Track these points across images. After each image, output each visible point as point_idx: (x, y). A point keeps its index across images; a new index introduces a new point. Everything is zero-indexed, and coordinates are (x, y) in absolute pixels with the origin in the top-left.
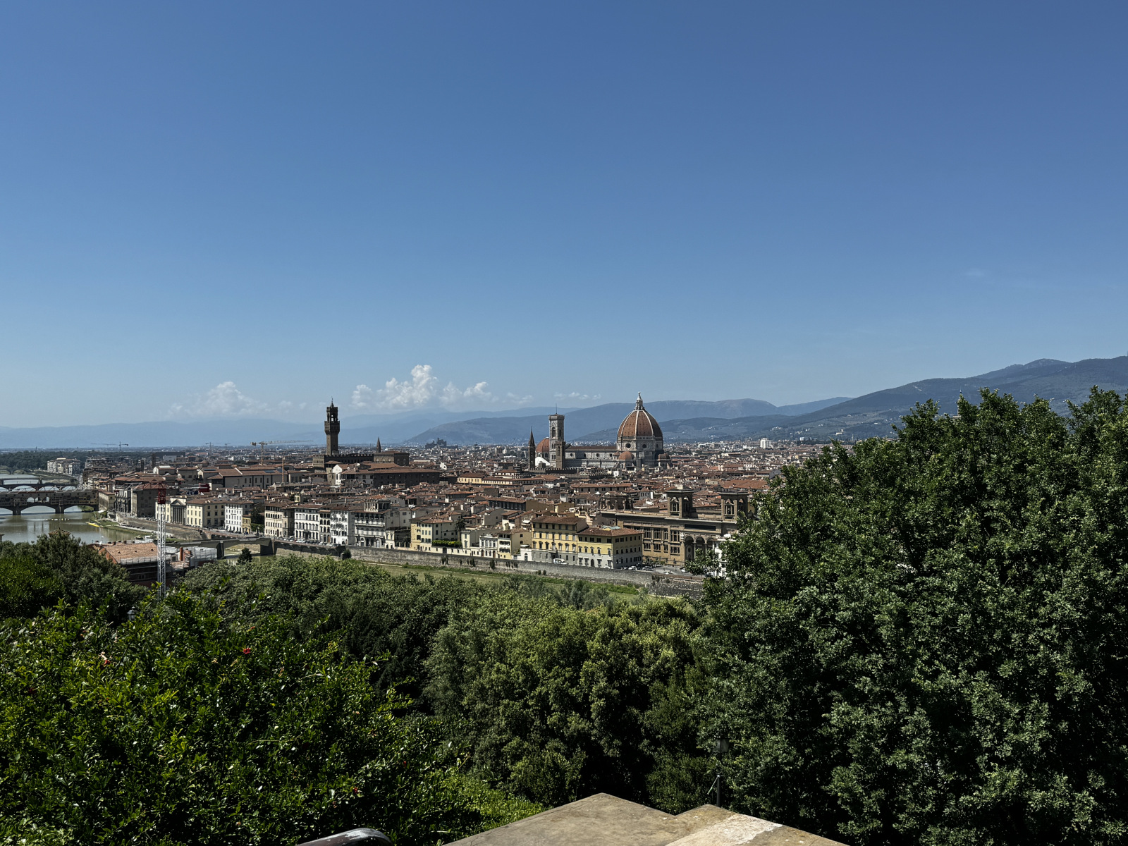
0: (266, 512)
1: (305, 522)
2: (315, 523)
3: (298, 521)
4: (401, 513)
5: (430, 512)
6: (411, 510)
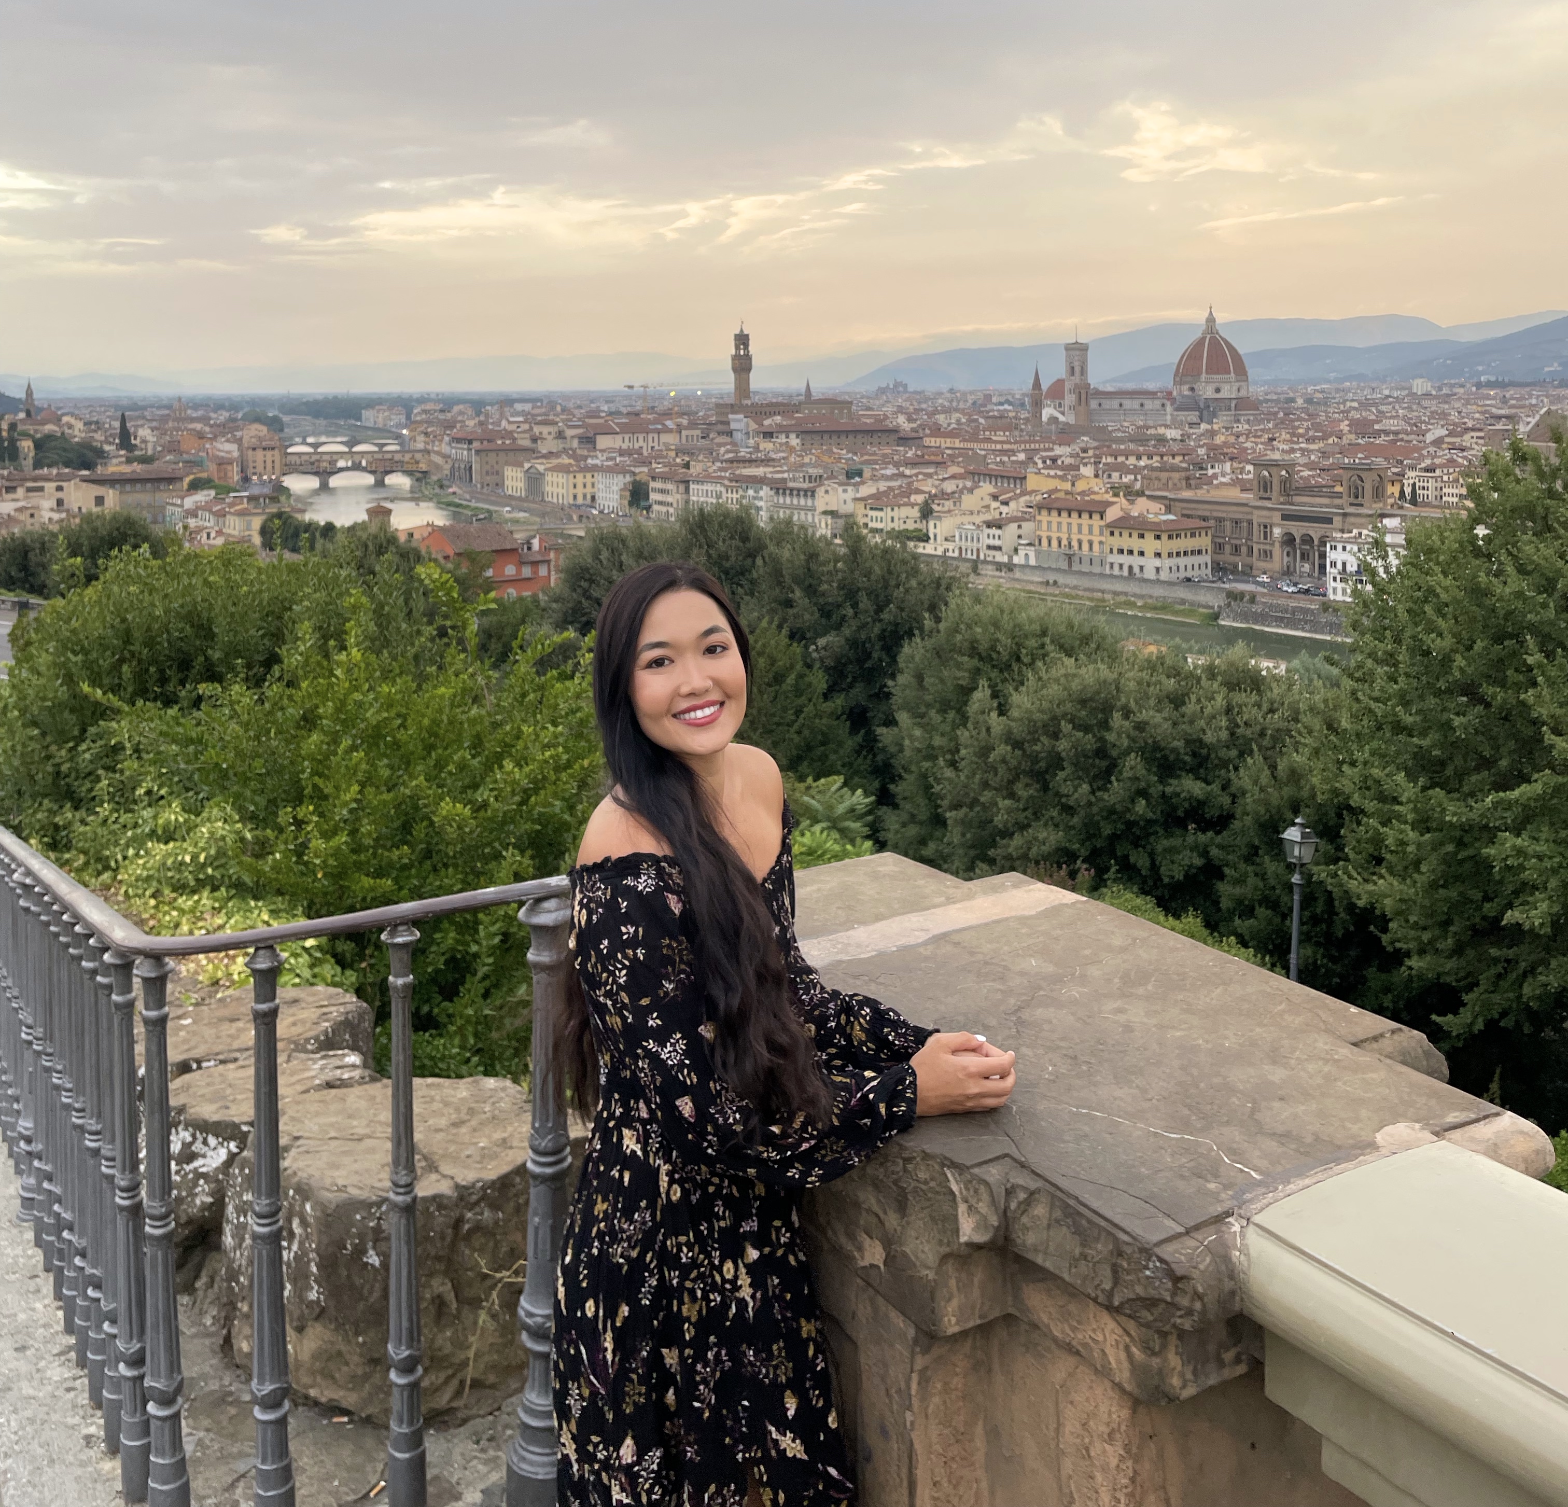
0: (652, 485)
2: (719, 501)
3: (695, 499)
4: (840, 489)
5: (882, 489)
6: (855, 485)
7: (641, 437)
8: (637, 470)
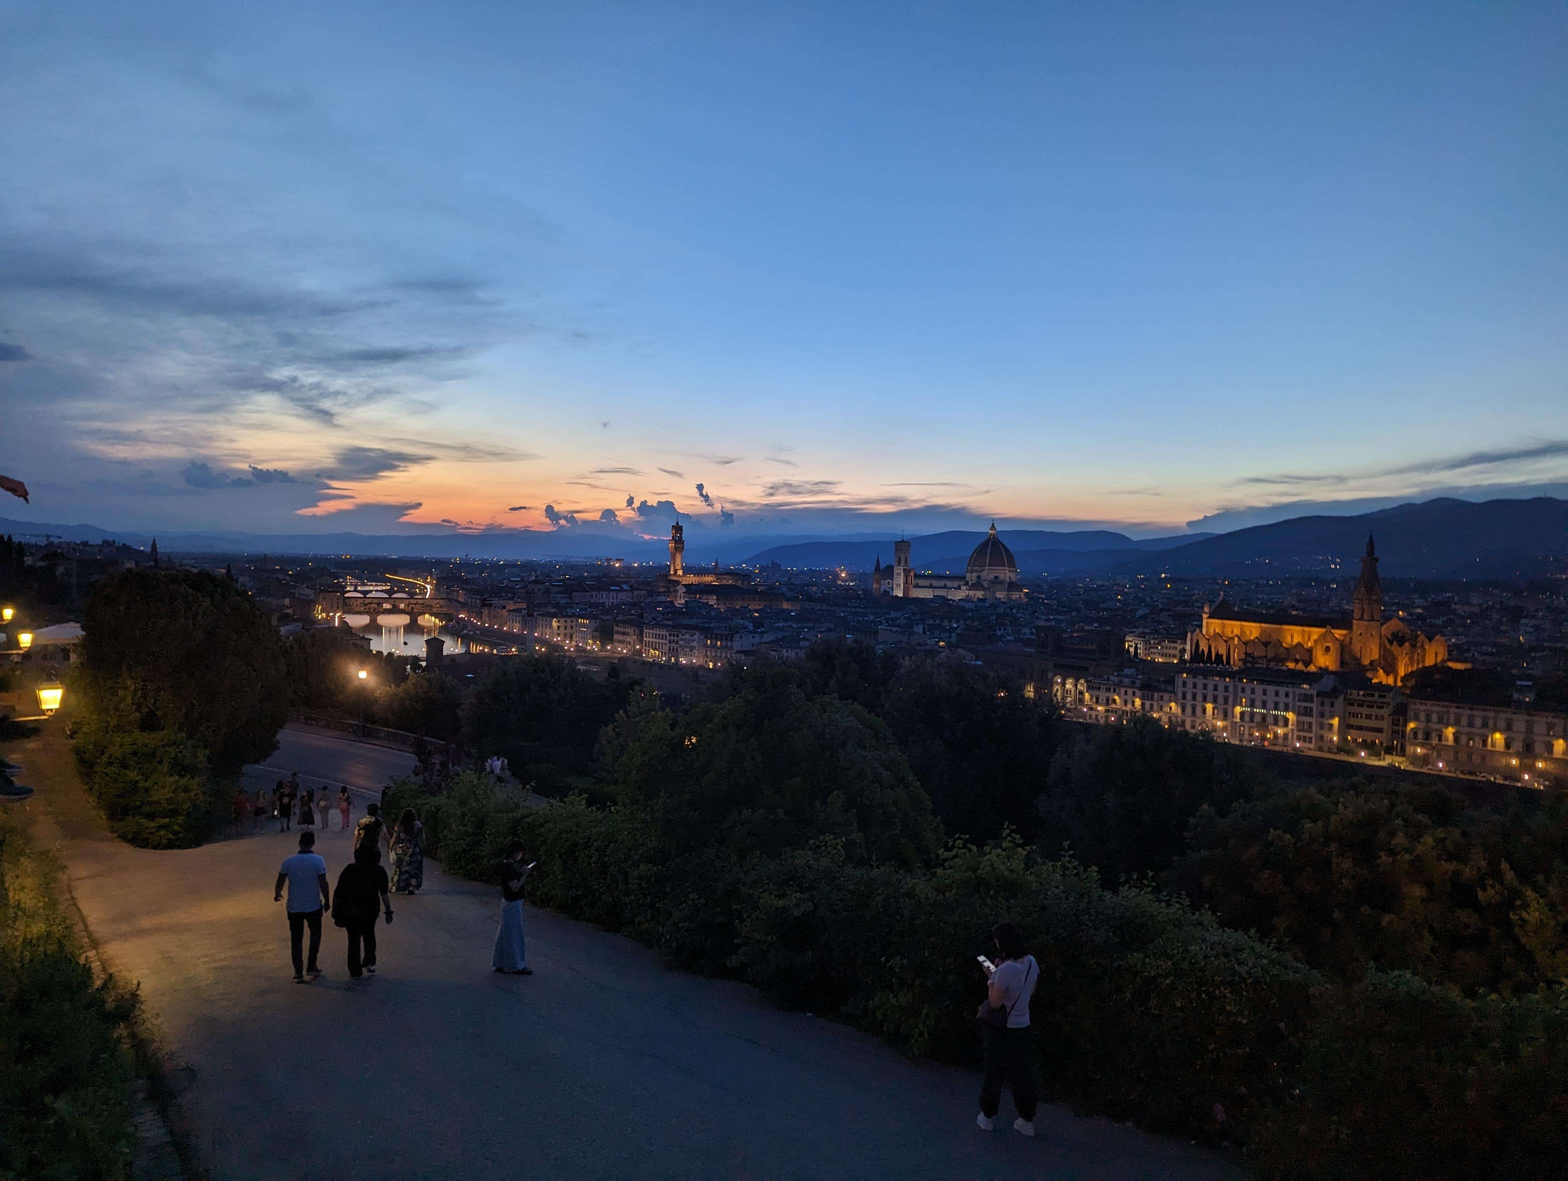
0: (616, 628)
1: (654, 640)
2: (664, 641)
3: (647, 639)
4: (751, 636)
5: (779, 637)
6: (760, 633)
7: (605, 594)
8: (604, 618)
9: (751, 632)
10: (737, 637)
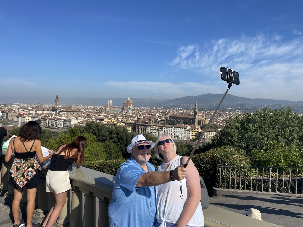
2: (54, 122)
7: (39, 111)
8: (39, 117)
9: (75, 120)
10: (72, 121)
